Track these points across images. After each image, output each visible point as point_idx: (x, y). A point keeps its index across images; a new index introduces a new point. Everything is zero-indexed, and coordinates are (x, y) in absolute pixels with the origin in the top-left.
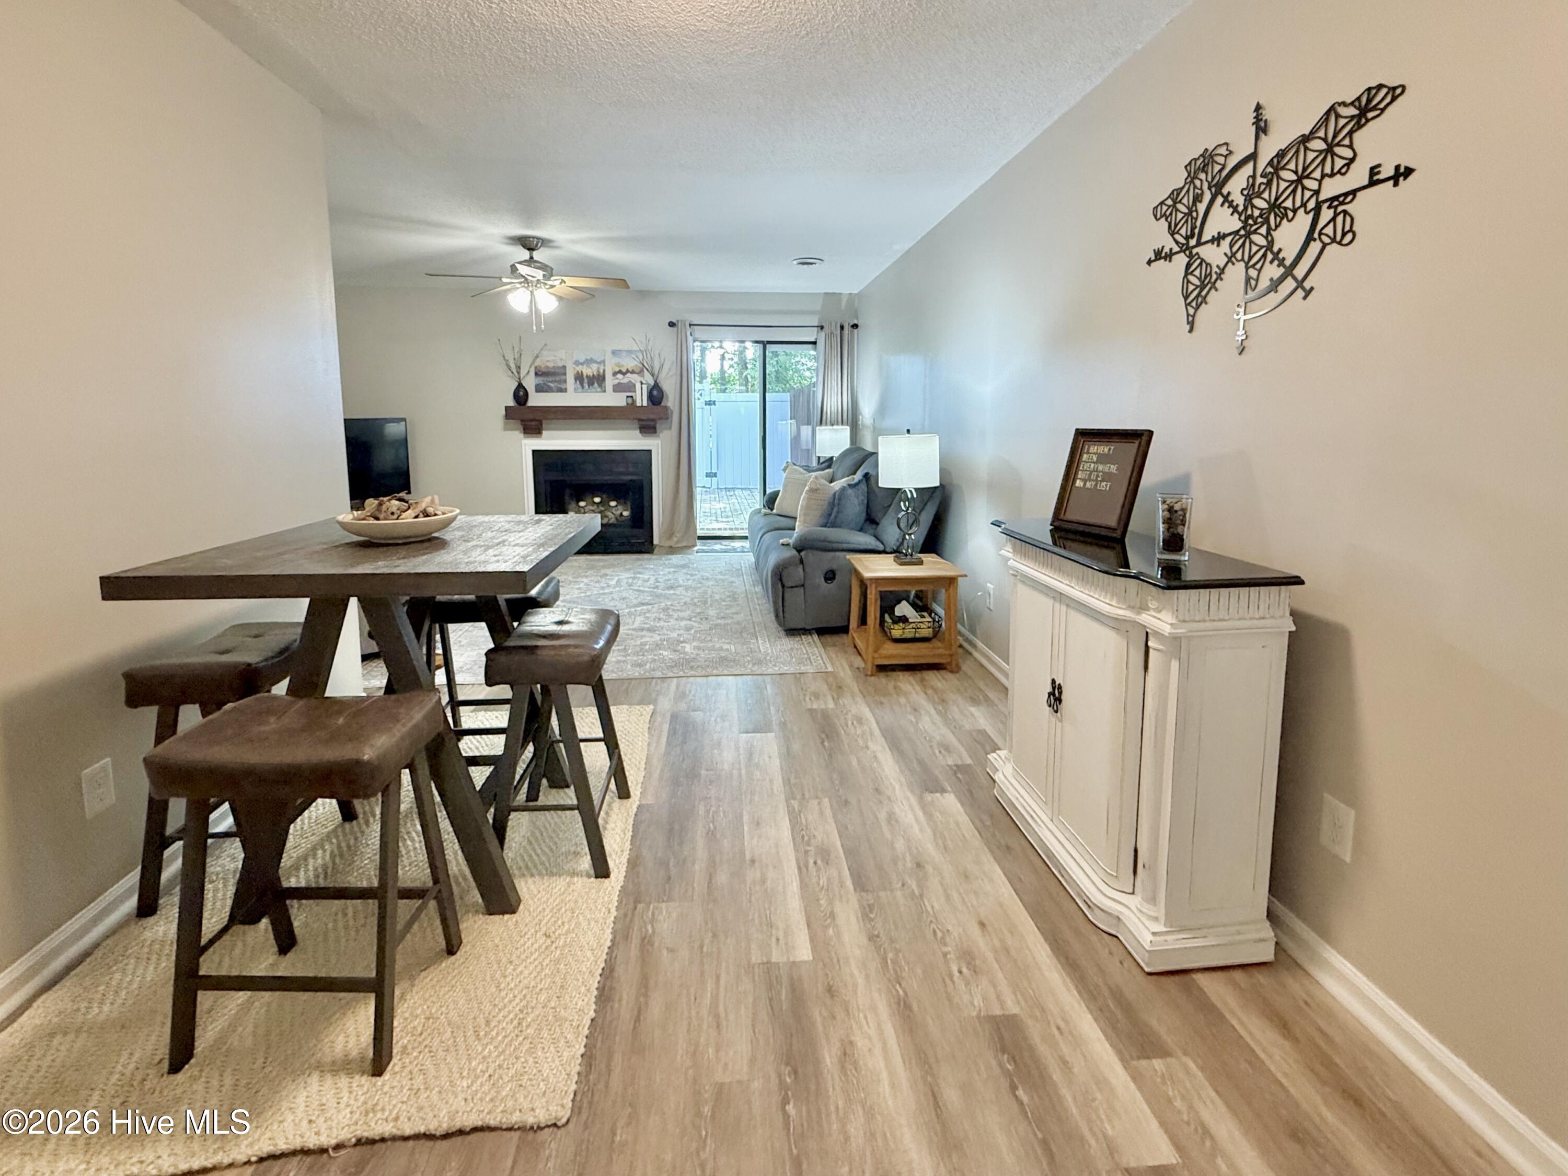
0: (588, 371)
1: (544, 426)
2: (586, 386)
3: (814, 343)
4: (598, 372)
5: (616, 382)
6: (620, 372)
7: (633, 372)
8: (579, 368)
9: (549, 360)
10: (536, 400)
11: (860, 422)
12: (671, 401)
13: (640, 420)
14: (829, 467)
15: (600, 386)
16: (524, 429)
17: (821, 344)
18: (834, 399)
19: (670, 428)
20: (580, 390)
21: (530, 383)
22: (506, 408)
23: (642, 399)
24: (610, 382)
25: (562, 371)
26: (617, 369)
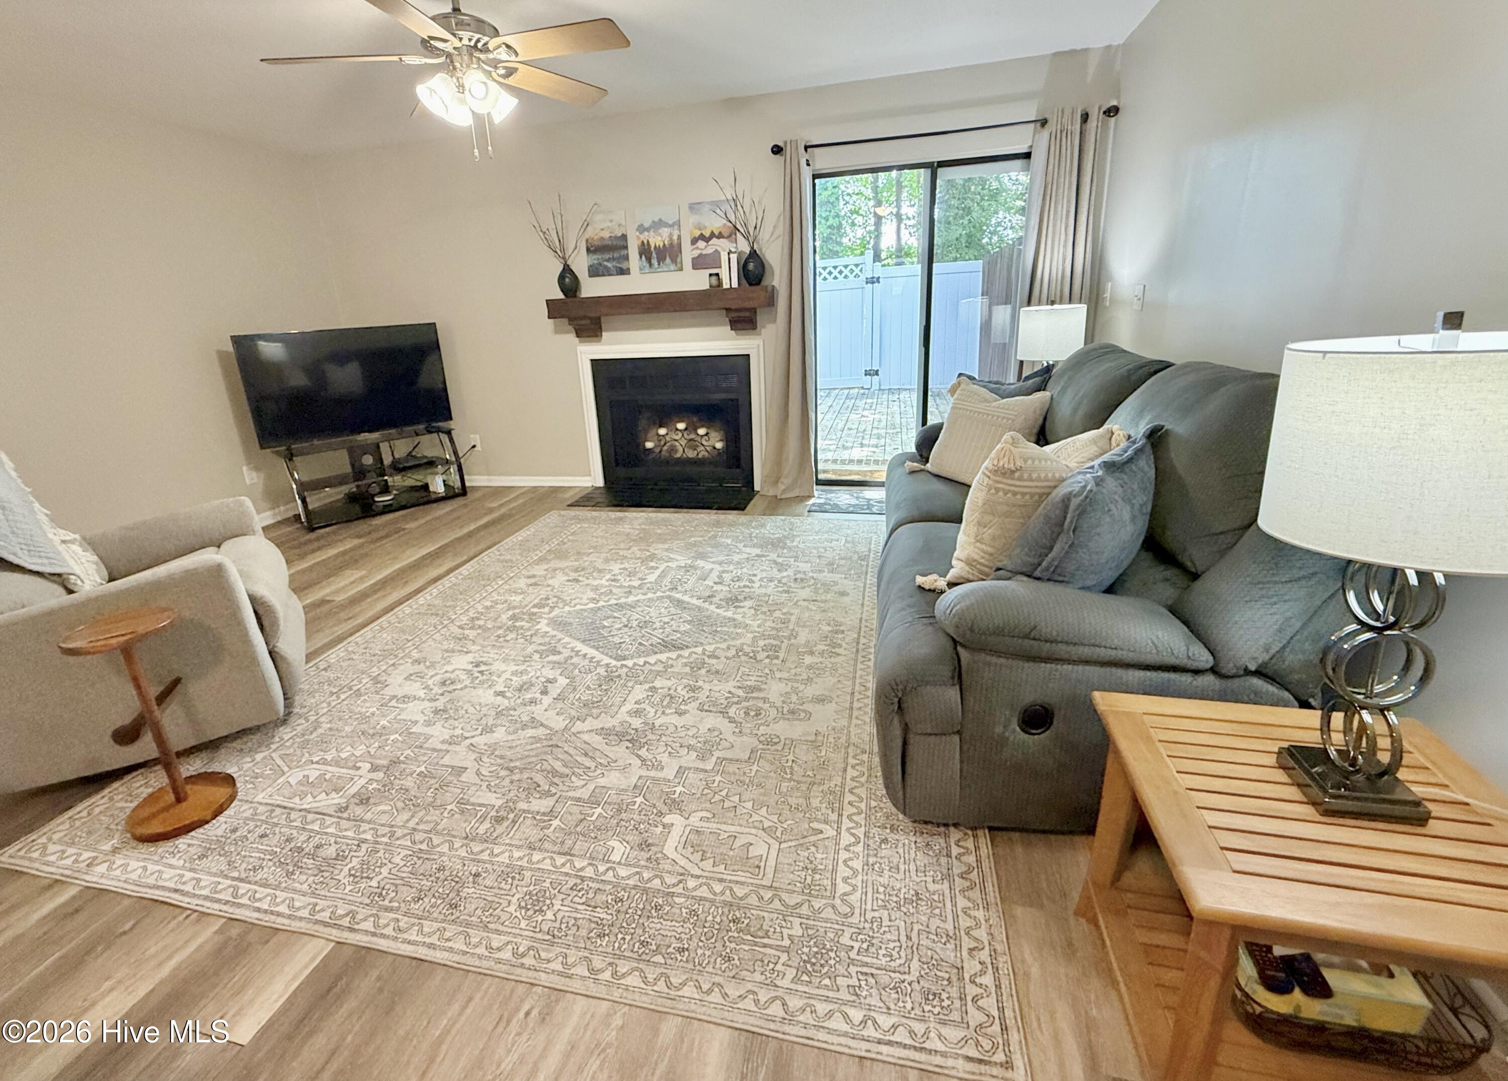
0: (656, 240)
1: (603, 325)
2: (655, 262)
3: (1027, 156)
4: (671, 239)
5: (696, 253)
6: (702, 237)
7: (720, 236)
8: (644, 237)
9: (602, 229)
10: (591, 288)
11: (1107, 295)
12: (777, 279)
13: (728, 310)
14: (1041, 387)
15: (674, 261)
16: (577, 334)
17: (1039, 158)
18: (1058, 256)
19: (775, 321)
20: (647, 269)
21: (581, 264)
22: (548, 302)
23: (730, 278)
24: (688, 254)
25: (622, 243)
26: (697, 233)
